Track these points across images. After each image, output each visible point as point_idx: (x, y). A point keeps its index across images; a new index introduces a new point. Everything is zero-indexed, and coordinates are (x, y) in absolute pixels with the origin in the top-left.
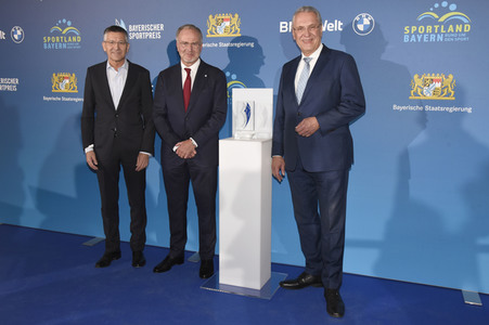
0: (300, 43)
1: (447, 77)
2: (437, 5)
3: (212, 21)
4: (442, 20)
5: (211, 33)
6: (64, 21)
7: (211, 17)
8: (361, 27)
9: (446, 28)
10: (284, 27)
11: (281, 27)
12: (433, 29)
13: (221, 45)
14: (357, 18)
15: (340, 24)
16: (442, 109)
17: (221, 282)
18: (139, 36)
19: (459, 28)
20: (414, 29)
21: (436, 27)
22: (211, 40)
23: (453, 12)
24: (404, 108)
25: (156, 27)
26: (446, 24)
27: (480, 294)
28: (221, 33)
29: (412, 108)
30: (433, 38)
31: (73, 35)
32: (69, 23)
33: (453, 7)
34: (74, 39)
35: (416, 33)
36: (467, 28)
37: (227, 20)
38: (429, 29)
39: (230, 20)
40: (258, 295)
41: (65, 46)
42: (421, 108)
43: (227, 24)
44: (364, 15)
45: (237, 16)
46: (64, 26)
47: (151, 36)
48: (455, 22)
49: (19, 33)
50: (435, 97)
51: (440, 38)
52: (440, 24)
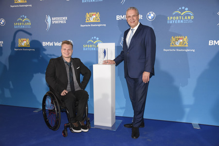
0: (129, 23)
1: (185, 37)
2: (180, 8)
3: (88, 15)
4: (182, 14)
5: (88, 20)
6: (23, 16)
7: (87, 14)
8: (150, 17)
9: (184, 18)
10: (118, 18)
11: (117, 18)
12: (179, 18)
13: (92, 25)
14: (148, 14)
15: (142, 16)
16: (183, 50)
17: (95, 124)
18: (57, 22)
19: (189, 18)
20: (171, 18)
21: (180, 17)
22: (88, 23)
23: (187, 11)
24: (168, 50)
25: (64, 18)
26: (184, 16)
27: (199, 124)
28: (92, 20)
29: (171, 50)
30: (179, 22)
31: (27, 22)
32: (26, 17)
33: (187, 9)
34: (28, 24)
35: (172, 19)
36: (192, 17)
37: (94, 15)
38: (177, 18)
39: (95, 15)
40: (111, 129)
41: (24, 27)
42: (175, 50)
43: (94, 16)
44: (151, 12)
45: (98, 13)
46: (23, 18)
47: (62, 22)
48: (188, 15)
49: (3, 21)
50: (180, 46)
51: (182, 22)
52: (182, 16)
